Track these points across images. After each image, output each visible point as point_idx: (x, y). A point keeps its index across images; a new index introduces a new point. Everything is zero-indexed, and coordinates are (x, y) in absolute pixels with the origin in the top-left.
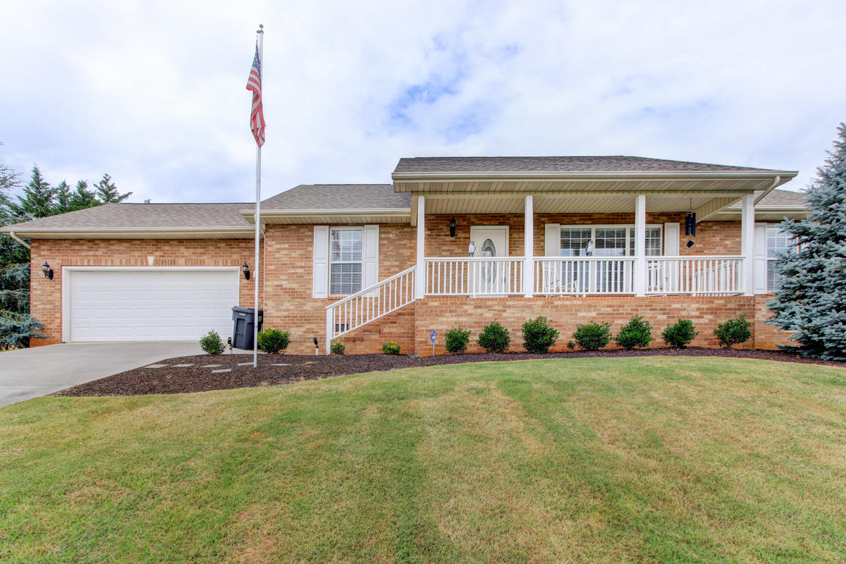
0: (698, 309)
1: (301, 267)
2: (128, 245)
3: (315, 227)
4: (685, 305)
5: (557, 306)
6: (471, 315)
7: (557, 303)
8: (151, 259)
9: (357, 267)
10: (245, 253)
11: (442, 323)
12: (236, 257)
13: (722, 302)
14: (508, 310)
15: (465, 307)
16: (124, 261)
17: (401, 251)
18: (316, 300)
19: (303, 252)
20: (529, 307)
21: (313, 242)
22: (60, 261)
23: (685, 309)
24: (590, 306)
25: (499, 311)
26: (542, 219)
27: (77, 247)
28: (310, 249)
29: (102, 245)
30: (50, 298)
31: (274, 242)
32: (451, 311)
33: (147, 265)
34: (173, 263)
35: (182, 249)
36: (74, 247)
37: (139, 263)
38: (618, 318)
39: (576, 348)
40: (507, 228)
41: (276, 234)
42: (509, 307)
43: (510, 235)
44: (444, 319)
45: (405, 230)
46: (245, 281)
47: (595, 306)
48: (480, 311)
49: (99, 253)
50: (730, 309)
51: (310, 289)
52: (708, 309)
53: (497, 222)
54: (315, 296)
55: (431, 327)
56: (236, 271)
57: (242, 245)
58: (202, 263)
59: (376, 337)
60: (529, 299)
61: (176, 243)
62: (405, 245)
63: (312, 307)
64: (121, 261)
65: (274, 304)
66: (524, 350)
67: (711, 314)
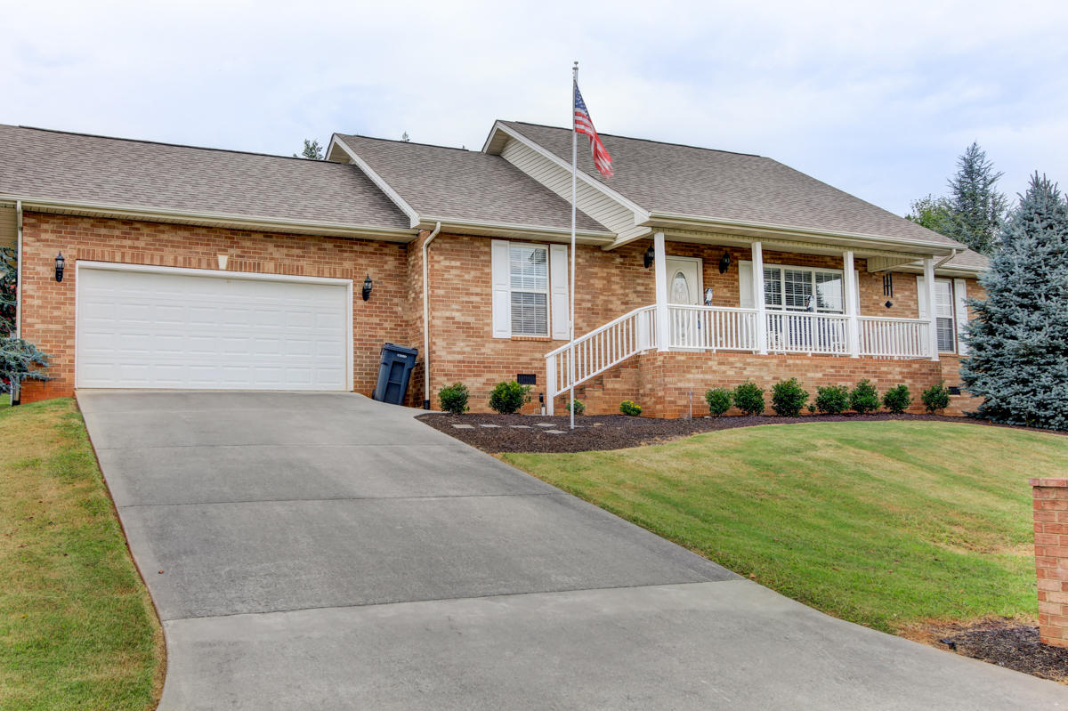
0: (901, 373)
1: (477, 294)
2: (186, 234)
3: (494, 242)
4: (891, 368)
5: (789, 366)
6: (714, 372)
7: (790, 362)
8: (223, 260)
9: (542, 298)
10: (361, 261)
11: (689, 381)
12: (348, 265)
13: (916, 366)
14: (749, 369)
15: (710, 363)
16: (180, 259)
17: (592, 281)
18: (496, 341)
19: (478, 274)
20: (766, 365)
21: (490, 262)
22: (75, 253)
23: (890, 373)
24: (817, 366)
25: (740, 368)
26: (736, 254)
27: (103, 231)
28: (487, 270)
29: (146, 230)
30: (56, 313)
31: (442, 258)
32: (697, 367)
33: (217, 268)
34: (257, 268)
35: (271, 248)
36: (97, 231)
37: (204, 264)
38: (839, 380)
39: (817, 411)
40: (700, 261)
41: (443, 246)
42: (749, 364)
43: (704, 271)
44: (690, 376)
45: (596, 254)
46: (361, 302)
47: (821, 367)
48: (723, 368)
49: (141, 244)
50: (924, 374)
51: (489, 325)
52: (908, 373)
53: (691, 254)
54: (496, 335)
55: (680, 385)
56: (346, 286)
57: (356, 248)
58: (300, 271)
59: (598, 393)
60: (765, 357)
61: (260, 236)
62: (596, 274)
63: (492, 350)
64: (176, 259)
65: (444, 344)
66: (774, 412)
67: (911, 378)
